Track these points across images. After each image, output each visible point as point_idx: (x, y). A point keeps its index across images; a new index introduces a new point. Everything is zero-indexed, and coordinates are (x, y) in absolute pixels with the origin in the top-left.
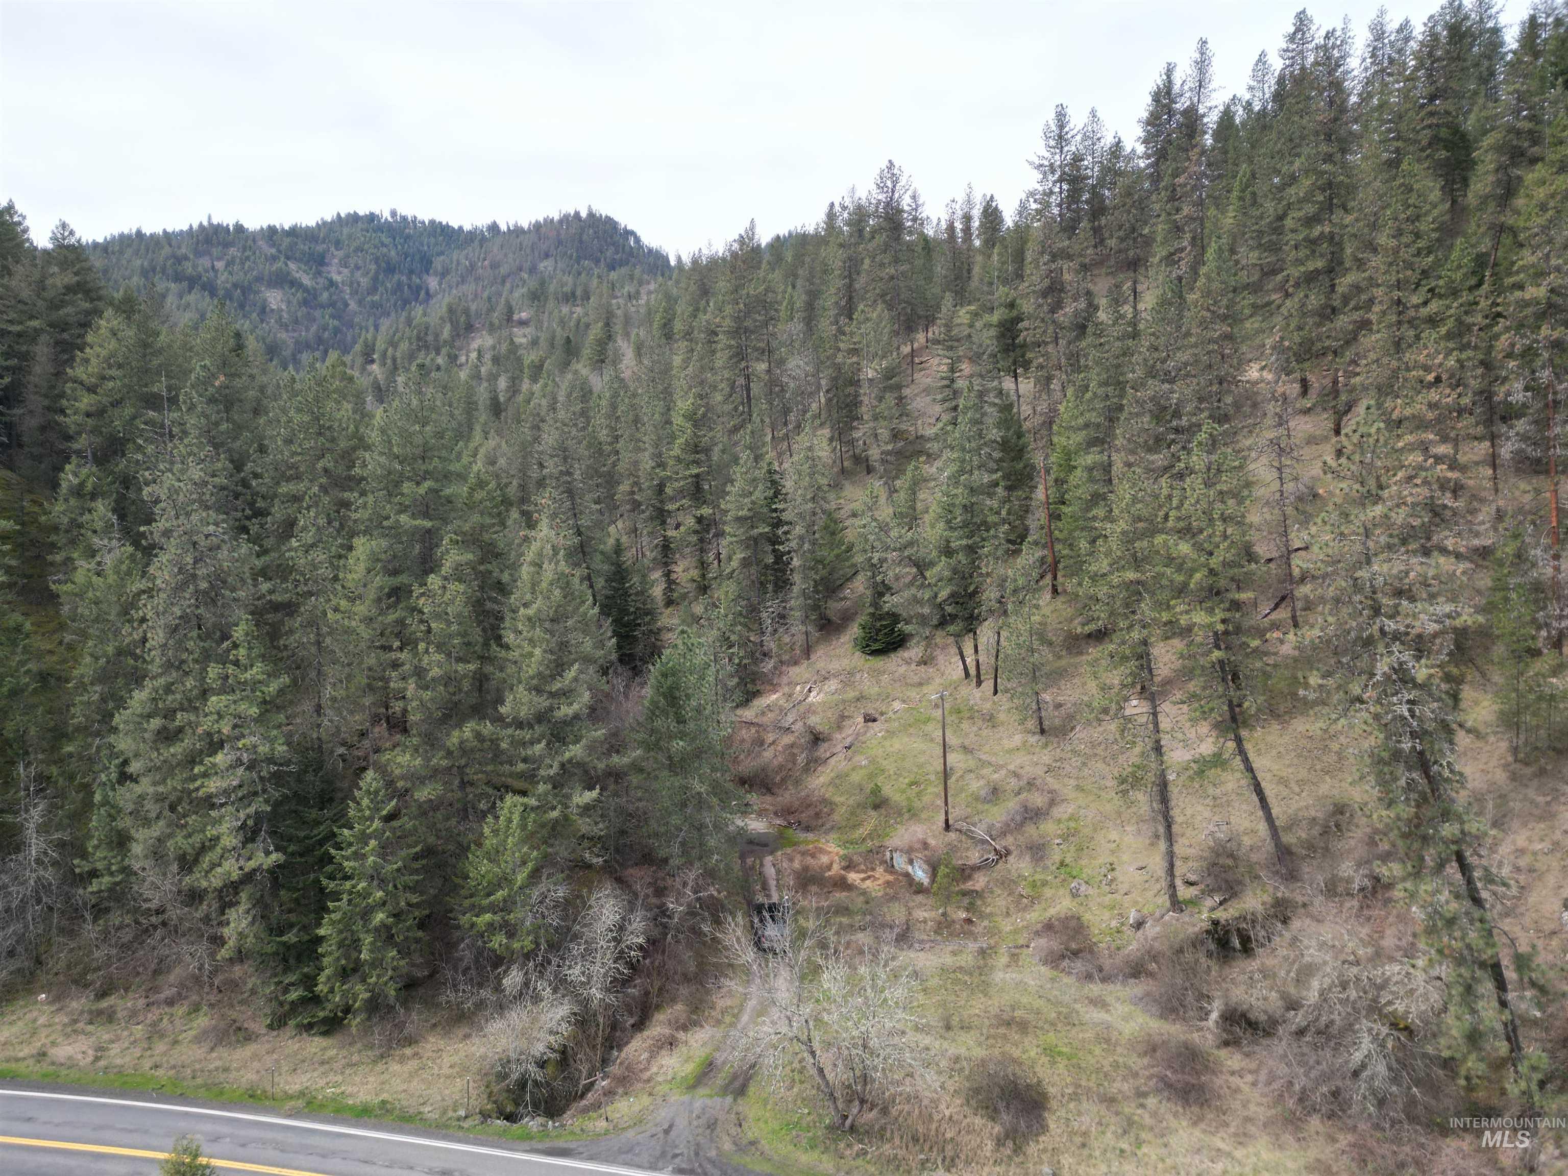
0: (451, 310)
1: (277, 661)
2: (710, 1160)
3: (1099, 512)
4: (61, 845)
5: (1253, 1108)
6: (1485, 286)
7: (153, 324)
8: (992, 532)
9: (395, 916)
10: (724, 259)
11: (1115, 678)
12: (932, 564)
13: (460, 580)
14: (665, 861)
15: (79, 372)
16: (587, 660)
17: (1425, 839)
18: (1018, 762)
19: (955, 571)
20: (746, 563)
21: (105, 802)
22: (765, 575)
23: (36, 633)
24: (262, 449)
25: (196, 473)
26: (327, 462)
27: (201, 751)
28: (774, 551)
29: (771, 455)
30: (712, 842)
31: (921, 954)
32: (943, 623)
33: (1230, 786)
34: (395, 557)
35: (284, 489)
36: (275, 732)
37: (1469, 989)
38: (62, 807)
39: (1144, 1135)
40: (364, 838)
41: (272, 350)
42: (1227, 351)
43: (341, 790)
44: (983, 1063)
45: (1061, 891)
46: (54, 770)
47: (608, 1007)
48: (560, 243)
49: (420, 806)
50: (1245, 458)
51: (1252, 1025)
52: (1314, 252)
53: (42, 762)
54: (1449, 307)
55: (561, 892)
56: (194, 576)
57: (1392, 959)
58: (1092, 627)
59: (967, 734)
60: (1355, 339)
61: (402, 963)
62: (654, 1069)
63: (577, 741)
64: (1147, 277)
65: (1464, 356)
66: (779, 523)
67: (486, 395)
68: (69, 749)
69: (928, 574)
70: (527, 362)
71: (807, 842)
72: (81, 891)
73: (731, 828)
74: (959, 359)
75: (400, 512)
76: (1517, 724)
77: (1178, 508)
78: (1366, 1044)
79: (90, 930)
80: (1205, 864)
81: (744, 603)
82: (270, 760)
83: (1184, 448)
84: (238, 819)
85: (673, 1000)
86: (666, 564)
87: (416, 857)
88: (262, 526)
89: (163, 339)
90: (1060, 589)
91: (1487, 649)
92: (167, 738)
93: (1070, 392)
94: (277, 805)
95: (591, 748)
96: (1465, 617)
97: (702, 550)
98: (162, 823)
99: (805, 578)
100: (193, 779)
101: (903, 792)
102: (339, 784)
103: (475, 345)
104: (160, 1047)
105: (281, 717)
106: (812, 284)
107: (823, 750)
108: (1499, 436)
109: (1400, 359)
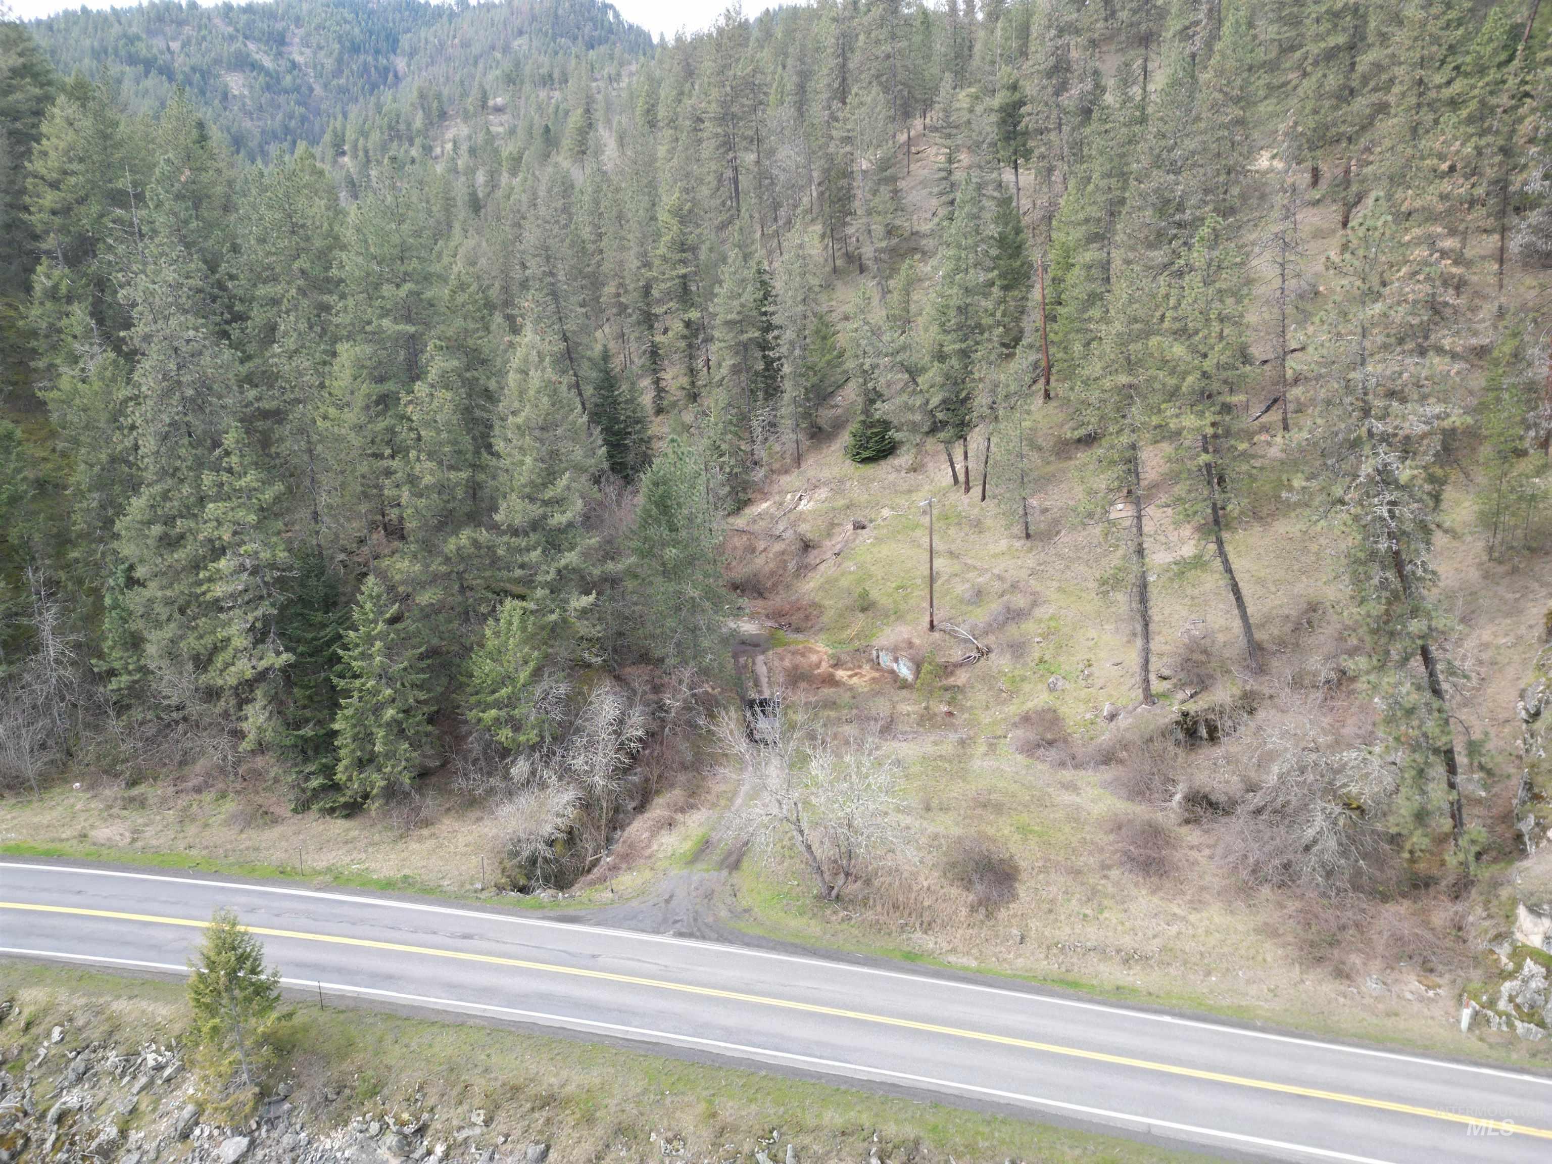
0: (422, 96)
1: (270, 469)
2: (706, 924)
3: (1095, 312)
4: (78, 646)
5: (1208, 878)
6: (1516, 62)
7: (110, 114)
8: (986, 335)
9: (404, 711)
10: (710, 36)
11: (1102, 482)
12: (923, 370)
13: (447, 387)
14: (662, 660)
15: (37, 165)
16: (579, 469)
17: (1392, 634)
18: (1002, 566)
19: (947, 377)
20: (736, 370)
21: (116, 606)
22: (755, 382)
23: (28, 440)
24: (235, 249)
25: (169, 274)
26: (302, 262)
27: (204, 557)
28: (764, 357)
29: (760, 253)
30: (706, 644)
31: (904, 744)
32: (933, 431)
33: (1208, 586)
34: (380, 363)
35: (262, 291)
36: (274, 539)
37: (1421, 772)
38: (74, 610)
39: (1106, 902)
40: (370, 640)
41: (238, 142)
42: (1238, 138)
43: (344, 594)
44: (960, 840)
45: (1040, 686)
46: (62, 575)
47: (610, 792)
48: (534, 18)
49: (422, 610)
50: (1248, 255)
51: (1213, 805)
52: (1336, 25)
53: (50, 567)
54: (1473, 87)
55: (563, 689)
56: (179, 383)
57: (1350, 746)
58: (1082, 432)
59: (954, 541)
60: (1371, 124)
61: (415, 754)
62: (655, 847)
63: (572, 548)
64: (1159, 54)
65: (1483, 143)
66: (768, 328)
67: (465, 190)
68: (74, 554)
69: (920, 380)
70: (505, 154)
71: (797, 642)
72: (101, 689)
73: (724, 630)
74: (958, 148)
75: (381, 316)
76: (1495, 524)
77: (1175, 308)
78: (1319, 821)
79: (115, 725)
80: (1179, 660)
81: (734, 411)
82: (273, 566)
83: (1185, 244)
84: (247, 622)
85: (672, 786)
86: (655, 371)
87: (421, 657)
88: (243, 330)
89: (123, 130)
90: (1052, 394)
91: (1474, 450)
92: (169, 544)
93: (1072, 183)
94: (283, 608)
95: (586, 555)
96: (1453, 418)
97: (691, 357)
98: (173, 625)
99: (796, 385)
100: (200, 583)
101: (890, 595)
102: (341, 590)
103: (449, 135)
104: (192, 830)
105: (280, 524)
106: (804, 63)
107: (812, 557)
108: (1510, 229)
109: (1415, 146)
